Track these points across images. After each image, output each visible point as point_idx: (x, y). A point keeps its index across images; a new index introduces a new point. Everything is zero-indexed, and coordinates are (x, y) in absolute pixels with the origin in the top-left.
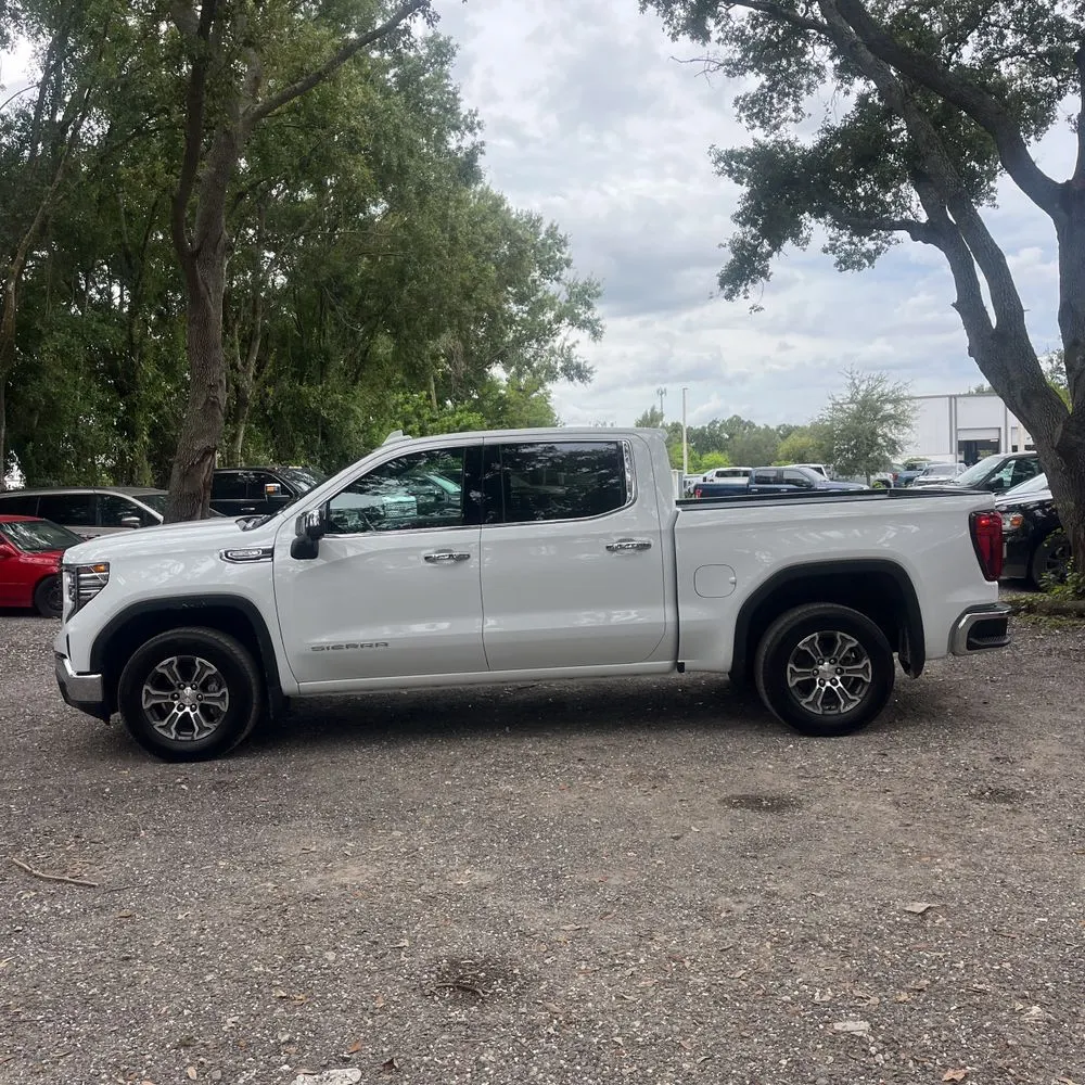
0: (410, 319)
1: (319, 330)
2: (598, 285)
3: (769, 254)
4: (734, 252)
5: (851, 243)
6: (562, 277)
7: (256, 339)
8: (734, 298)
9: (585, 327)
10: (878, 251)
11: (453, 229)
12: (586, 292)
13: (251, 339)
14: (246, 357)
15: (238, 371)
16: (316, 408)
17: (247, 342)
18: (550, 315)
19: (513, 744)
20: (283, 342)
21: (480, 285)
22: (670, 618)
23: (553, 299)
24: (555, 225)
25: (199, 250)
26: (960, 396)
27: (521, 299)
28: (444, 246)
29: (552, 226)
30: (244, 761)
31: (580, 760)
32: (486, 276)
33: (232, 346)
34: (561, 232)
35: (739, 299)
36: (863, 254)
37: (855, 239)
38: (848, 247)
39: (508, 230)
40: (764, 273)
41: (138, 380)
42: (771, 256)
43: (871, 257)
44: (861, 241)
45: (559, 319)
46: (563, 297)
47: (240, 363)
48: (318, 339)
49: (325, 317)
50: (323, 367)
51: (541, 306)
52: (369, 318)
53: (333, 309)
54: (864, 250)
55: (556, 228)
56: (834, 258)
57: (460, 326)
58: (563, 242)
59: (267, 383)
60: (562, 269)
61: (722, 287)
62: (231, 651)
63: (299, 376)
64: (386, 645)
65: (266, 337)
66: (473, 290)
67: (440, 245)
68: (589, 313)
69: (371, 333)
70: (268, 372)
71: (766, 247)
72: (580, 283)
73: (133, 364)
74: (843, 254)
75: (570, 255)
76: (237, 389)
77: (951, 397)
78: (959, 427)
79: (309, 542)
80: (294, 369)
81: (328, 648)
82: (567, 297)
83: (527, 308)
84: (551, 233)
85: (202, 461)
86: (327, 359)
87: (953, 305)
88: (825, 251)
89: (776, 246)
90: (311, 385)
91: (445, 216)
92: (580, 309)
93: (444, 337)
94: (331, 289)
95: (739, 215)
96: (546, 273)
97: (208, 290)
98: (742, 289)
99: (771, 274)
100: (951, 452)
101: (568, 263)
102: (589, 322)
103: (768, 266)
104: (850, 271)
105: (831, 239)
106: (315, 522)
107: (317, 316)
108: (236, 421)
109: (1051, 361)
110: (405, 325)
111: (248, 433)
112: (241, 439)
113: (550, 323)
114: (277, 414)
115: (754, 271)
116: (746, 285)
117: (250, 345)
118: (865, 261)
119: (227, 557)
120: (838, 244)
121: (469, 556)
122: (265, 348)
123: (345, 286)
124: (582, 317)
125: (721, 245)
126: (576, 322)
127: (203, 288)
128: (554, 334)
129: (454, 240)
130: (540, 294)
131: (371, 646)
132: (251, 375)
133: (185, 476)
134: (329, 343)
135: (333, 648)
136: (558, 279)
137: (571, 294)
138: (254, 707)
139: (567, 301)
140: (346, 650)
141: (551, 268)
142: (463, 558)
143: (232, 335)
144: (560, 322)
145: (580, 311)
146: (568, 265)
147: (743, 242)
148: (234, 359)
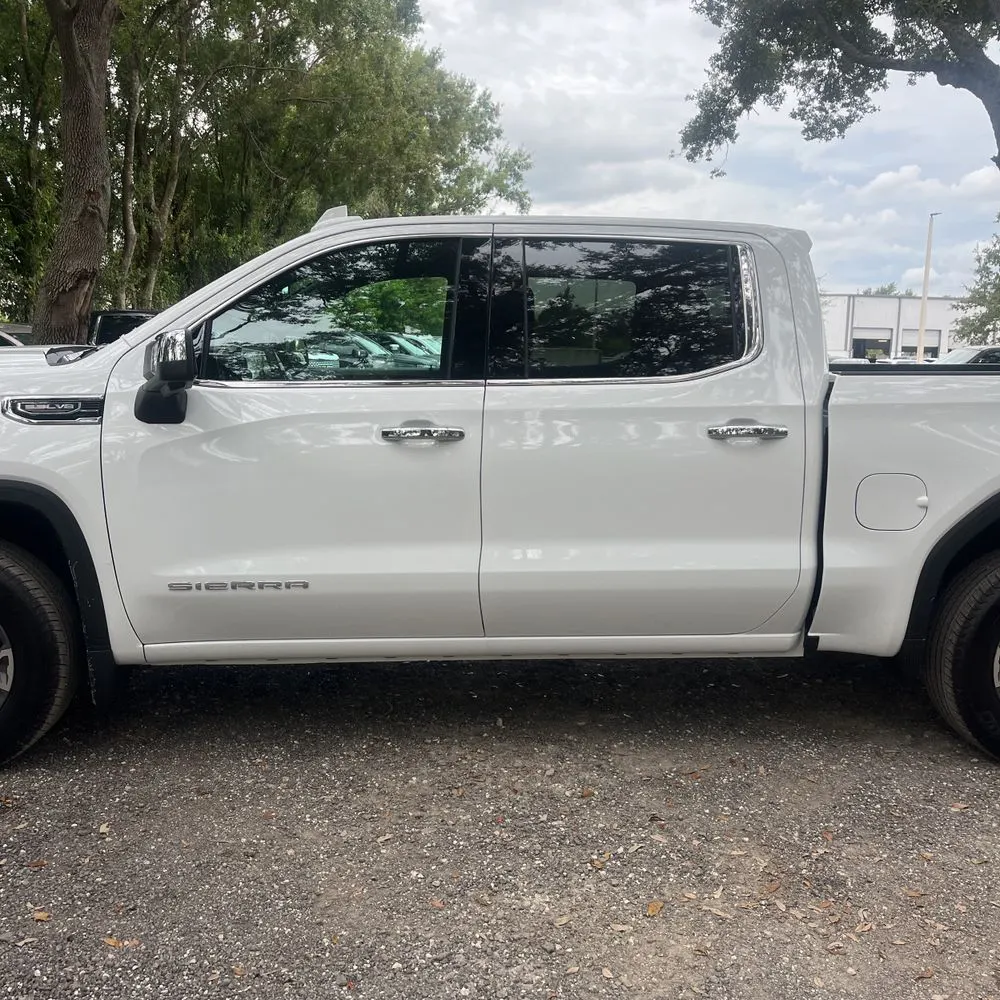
0: (337, 175)
1: (242, 176)
2: (529, 157)
3: (738, 113)
4: (700, 107)
5: (821, 109)
6: (491, 147)
7: (173, 179)
8: (697, 158)
9: (513, 199)
10: (850, 120)
11: (388, 76)
12: (516, 162)
13: (167, 178)
14: (160, 200)
15: (150, 210)
16: (234, 259)
17: (162, 183)
18: (478, 185)
19: (519, 763)
20: (203, 188)
21: (413, 141)
22: (810, 563)
23: (481, 169)
24: (488, 92)
25: (75, 11)
26: (858, 296)
27: (449, 167)
28: (378, 92)
29: (485, 93)
30: (40, 780)
31: (654, 818)
32: (420, 132)
33: (146, 182)
34: (494, 101)
35: (701, 160)
36: (834, 122)
37: (827, 105)
38: (817, 113)
39: (443, 86)
40: (730, 134)
41: (36, 209)
42: (739, 114)
43: (842, 125)
44: (832, 107)
45: (487, 189)
46: (494, 167)
47: (153, 203)
48: (240, 185)
49: (249, 164)
50: (244, 217)
51: (470, 174)
52: (296, 170)
53: (257, 156)
54: (836, 117)
55: (489, 96)
56: (801, 124)
57: (389, 184)
58: (493, 112)
59: (183, 228)
60: (492, 139)
61: (685, 147)
62: (20, 583)
63: (218, 224)
64: (306, 586)
65: (184, 180)
66: (405, 146)
67: (374, 90)
68: (518, 185)
69: (296, 186)
70: (184, 215)
71: (736, 104)
72: (511, 153)
73: (30, 191)
74: (812, 121)
75: (500, 126)
76: (150, 230)
77: (850, 296)
78: (855, 325)
79: (166, 391)
80: (213, 217)
81: (198, 587)
82: (497, 167)
83: (455, 177)
84: (484, 101)
85: (75, 288)
86: (249, 209)
87: (994, 159)
88: (794, 115)
89: (747, 103)
90: (229, 234)
91: (380, 60)
92: (509, 181)
93: (371, 198)
94: (256, 133)
95: (717, 58)
96: (475, 143)
97: (89, 66)
98: (705, 150)
99: (736, 136)
100: (846, 350)
101: (498, 133)
102: (517, 194)
103: (734, 126)
104: (817, 139)
105: (801, 103)
106: (178, 354)
107: (239, 162)
108: (147, 265)
109: (979, 260)
110: (332, 181)
111: (162, 280)
112: (152, 285)
113: (478, 192)
114: (193, 263)
115: (720, 130)
116: (710, 146)
117: (165, 188)
118: (836, 130)
119: (15, 410)
120: (808, 109)
121: (462, 435)
122: (182, 190)
123: (271, 131)
124: (511, 189)
125: (688, 97)
126: (503, 192)
127: (81, 62)
128: (480, 204)
129: (389, 90)
130: (469, 164)
131: (277, 586)
132: (166, 217)
133: (54, 304)
134: (251, 192)
135: (208, 587)
136: (487, 149)
137: (501, 164)
138: (62, 684)
139: (496, 171)
140: (230, 592)
141: (481, 136)
142: (452, 437)
143: (146, 171)
144: (488, 192)
145: (509, 182)
146: (498, 136)
147: (712, 95)
148: (147, 198)
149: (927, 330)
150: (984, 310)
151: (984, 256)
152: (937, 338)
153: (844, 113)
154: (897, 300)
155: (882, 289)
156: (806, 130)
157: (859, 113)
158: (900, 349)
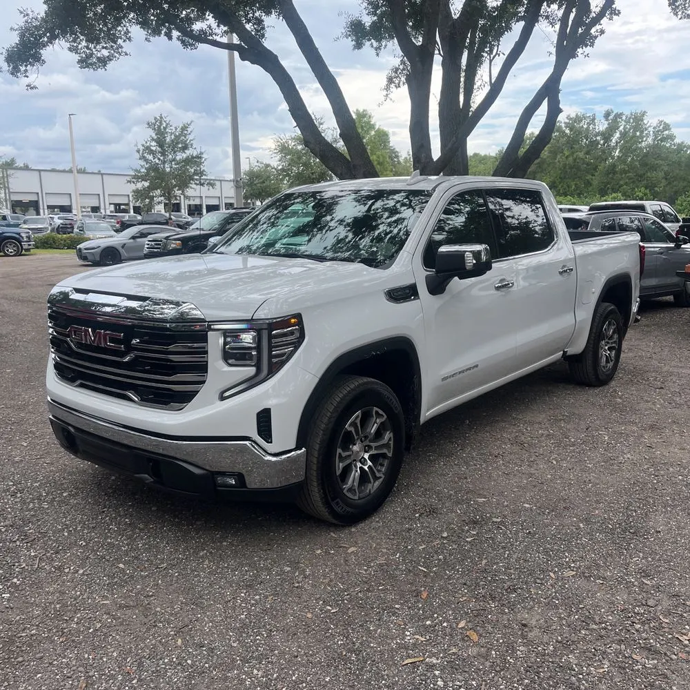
4: (19, 37)
8: (18, 75)
10: (110, 58)
36: (98, 58)
37: (91, 46)
38: (86, 50)
40: (39, 59)
43: (103, 62)
44: (96, 47)
54: (99, 55)
56: (77, 57)
61: (8, 65)
74: (83, 56)
88: (70, 50)
98: (23, 69)
99: (43, 61)
103: (41, 54)
104: (87, 69)
116: (26, 66)
118: (99, 64)
121: (513, 283)
149: (80, 194)
150: (146, 184)
151: (142, 148)
152: (98, 201)
153: (105, 53)
154: (38, 173)
155: (6, 162)
156: (79, 62)
157: (117, 55)
158: (46, 207)
